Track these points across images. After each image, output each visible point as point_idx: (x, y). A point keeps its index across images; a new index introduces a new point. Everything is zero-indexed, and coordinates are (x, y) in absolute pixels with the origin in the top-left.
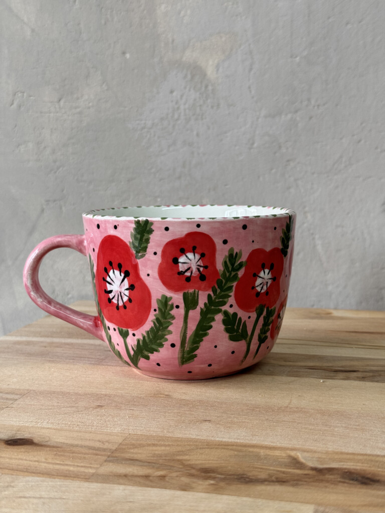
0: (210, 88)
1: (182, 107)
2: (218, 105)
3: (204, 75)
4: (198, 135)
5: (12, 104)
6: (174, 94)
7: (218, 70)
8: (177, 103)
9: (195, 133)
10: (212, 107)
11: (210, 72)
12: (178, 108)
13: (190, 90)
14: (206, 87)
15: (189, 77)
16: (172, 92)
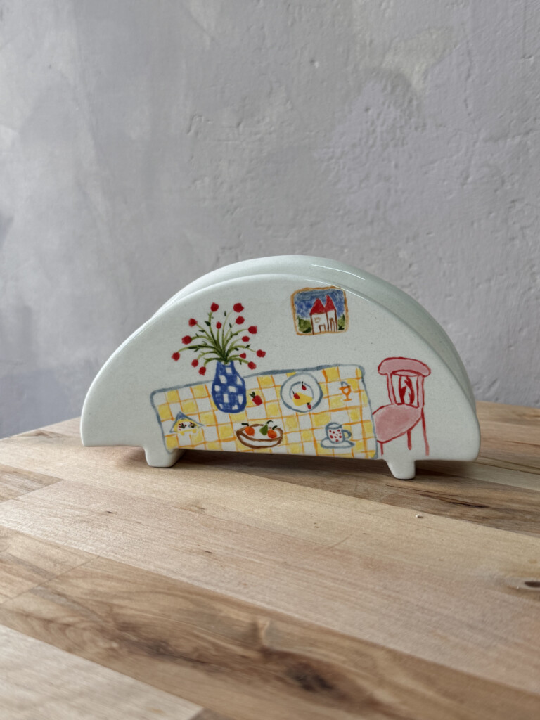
1: (379, 129)
2: (425, 125)
3: (408, 85)
4: (396, 166)
5: (189, 131)
6: (370, 112)
7: (425, 78)
8: (372, 124)
9: (393, 163)
10: (416, 129)
11: (416, 81)
12: (374, 131)
14: (410, 101)
15: (389, 88)
16: (367, 110)
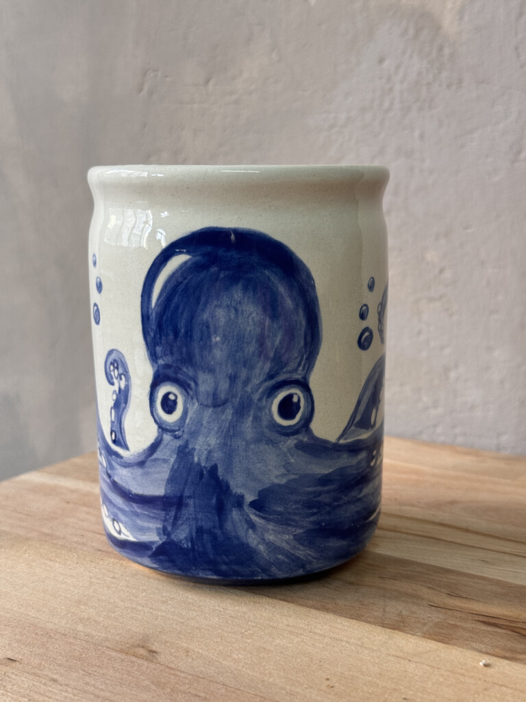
0: (447, 51)
1: (397, 87)
3: (437, 28)
4: (422, 137)
6: (386, 64)
8: (389, 80)
9: (417, 133)
10: (449, 86)
11: (449, 22)
12: (391, 89)
13: (411, 57)
14: (441, 49)
15: (411, 32)
16: (381, 61)
